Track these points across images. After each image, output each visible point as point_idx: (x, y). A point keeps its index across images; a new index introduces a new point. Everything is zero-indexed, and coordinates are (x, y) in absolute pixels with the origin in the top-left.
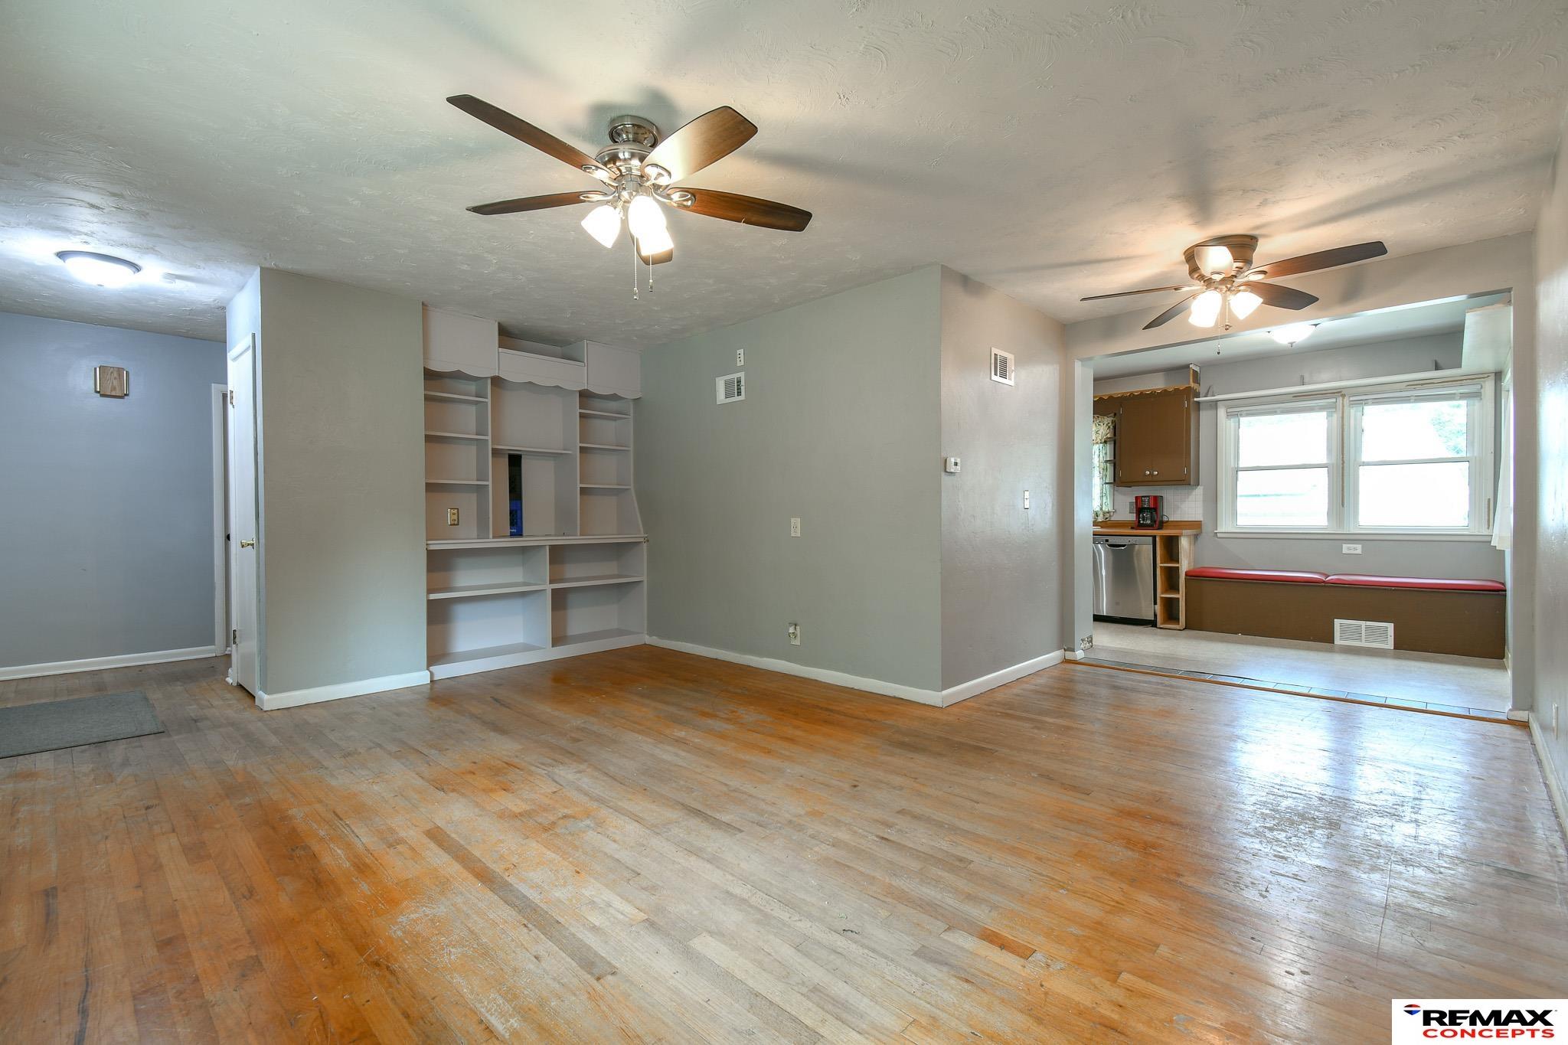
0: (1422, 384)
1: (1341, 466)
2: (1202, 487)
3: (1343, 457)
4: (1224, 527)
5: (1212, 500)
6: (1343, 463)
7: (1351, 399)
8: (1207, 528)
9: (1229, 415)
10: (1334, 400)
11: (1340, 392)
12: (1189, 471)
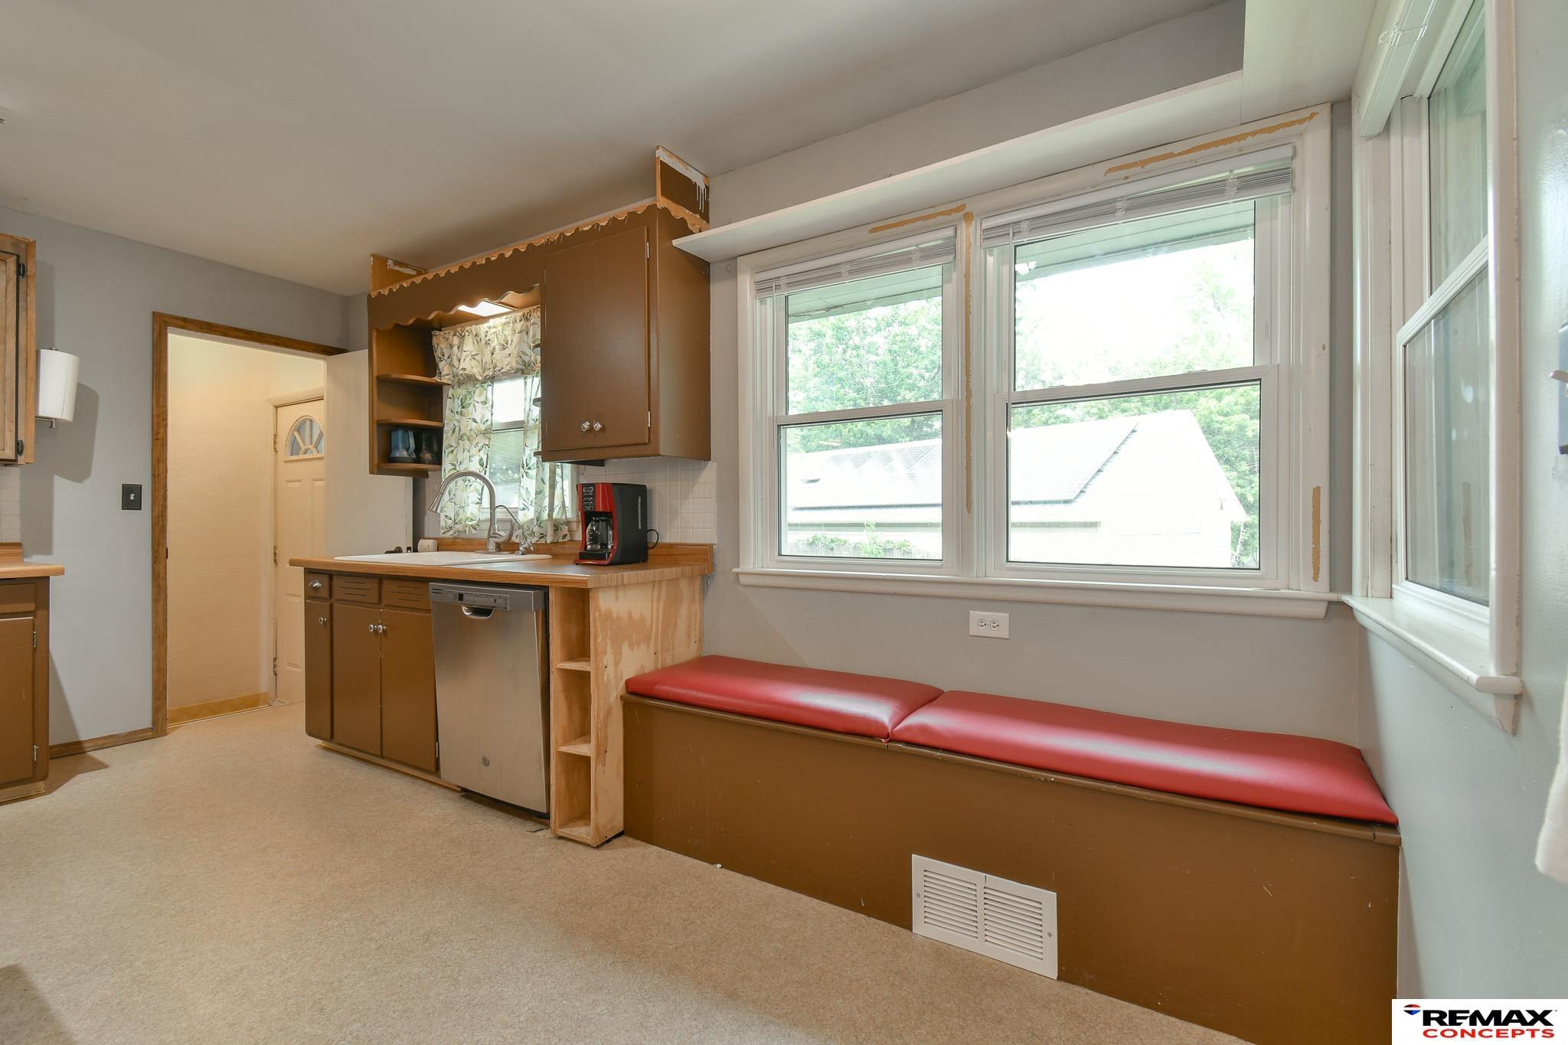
0: (1143, 163)
1: (965, 404)
2: (715, 464)
3: (968, 382)
4: (755, 560)
5: (730, 494)
6: (968, 398)
7: (987, 224)
8: (721, 562)
9: (763, 288)
10: (950, 232)
11: (963, 206)
12: (655, 420)
